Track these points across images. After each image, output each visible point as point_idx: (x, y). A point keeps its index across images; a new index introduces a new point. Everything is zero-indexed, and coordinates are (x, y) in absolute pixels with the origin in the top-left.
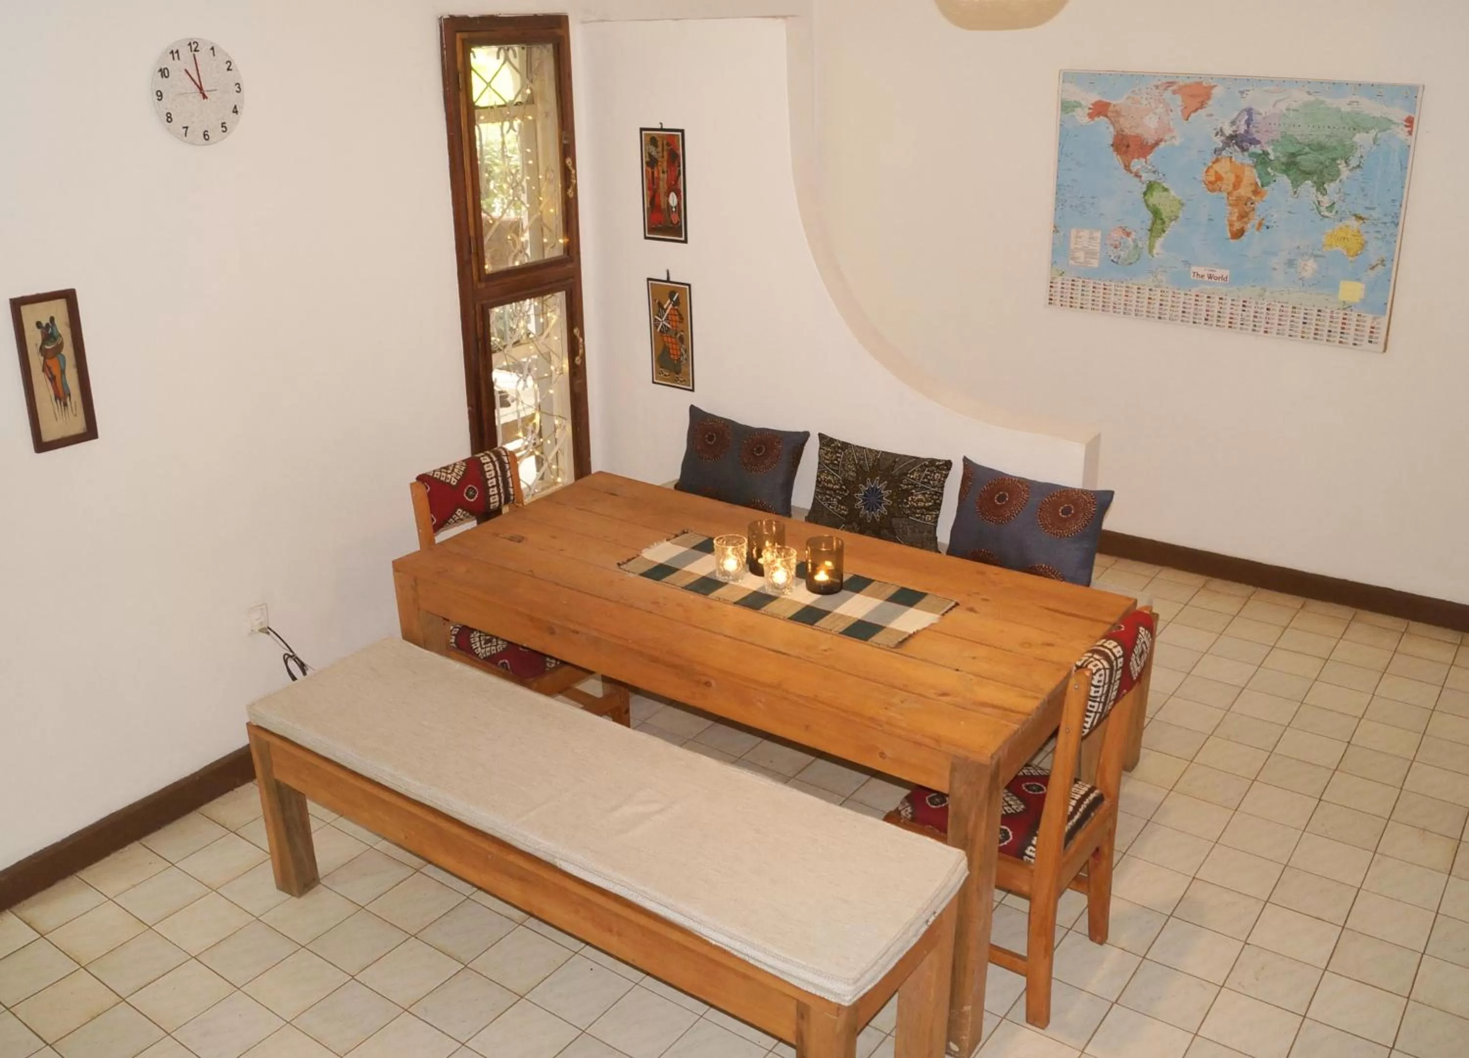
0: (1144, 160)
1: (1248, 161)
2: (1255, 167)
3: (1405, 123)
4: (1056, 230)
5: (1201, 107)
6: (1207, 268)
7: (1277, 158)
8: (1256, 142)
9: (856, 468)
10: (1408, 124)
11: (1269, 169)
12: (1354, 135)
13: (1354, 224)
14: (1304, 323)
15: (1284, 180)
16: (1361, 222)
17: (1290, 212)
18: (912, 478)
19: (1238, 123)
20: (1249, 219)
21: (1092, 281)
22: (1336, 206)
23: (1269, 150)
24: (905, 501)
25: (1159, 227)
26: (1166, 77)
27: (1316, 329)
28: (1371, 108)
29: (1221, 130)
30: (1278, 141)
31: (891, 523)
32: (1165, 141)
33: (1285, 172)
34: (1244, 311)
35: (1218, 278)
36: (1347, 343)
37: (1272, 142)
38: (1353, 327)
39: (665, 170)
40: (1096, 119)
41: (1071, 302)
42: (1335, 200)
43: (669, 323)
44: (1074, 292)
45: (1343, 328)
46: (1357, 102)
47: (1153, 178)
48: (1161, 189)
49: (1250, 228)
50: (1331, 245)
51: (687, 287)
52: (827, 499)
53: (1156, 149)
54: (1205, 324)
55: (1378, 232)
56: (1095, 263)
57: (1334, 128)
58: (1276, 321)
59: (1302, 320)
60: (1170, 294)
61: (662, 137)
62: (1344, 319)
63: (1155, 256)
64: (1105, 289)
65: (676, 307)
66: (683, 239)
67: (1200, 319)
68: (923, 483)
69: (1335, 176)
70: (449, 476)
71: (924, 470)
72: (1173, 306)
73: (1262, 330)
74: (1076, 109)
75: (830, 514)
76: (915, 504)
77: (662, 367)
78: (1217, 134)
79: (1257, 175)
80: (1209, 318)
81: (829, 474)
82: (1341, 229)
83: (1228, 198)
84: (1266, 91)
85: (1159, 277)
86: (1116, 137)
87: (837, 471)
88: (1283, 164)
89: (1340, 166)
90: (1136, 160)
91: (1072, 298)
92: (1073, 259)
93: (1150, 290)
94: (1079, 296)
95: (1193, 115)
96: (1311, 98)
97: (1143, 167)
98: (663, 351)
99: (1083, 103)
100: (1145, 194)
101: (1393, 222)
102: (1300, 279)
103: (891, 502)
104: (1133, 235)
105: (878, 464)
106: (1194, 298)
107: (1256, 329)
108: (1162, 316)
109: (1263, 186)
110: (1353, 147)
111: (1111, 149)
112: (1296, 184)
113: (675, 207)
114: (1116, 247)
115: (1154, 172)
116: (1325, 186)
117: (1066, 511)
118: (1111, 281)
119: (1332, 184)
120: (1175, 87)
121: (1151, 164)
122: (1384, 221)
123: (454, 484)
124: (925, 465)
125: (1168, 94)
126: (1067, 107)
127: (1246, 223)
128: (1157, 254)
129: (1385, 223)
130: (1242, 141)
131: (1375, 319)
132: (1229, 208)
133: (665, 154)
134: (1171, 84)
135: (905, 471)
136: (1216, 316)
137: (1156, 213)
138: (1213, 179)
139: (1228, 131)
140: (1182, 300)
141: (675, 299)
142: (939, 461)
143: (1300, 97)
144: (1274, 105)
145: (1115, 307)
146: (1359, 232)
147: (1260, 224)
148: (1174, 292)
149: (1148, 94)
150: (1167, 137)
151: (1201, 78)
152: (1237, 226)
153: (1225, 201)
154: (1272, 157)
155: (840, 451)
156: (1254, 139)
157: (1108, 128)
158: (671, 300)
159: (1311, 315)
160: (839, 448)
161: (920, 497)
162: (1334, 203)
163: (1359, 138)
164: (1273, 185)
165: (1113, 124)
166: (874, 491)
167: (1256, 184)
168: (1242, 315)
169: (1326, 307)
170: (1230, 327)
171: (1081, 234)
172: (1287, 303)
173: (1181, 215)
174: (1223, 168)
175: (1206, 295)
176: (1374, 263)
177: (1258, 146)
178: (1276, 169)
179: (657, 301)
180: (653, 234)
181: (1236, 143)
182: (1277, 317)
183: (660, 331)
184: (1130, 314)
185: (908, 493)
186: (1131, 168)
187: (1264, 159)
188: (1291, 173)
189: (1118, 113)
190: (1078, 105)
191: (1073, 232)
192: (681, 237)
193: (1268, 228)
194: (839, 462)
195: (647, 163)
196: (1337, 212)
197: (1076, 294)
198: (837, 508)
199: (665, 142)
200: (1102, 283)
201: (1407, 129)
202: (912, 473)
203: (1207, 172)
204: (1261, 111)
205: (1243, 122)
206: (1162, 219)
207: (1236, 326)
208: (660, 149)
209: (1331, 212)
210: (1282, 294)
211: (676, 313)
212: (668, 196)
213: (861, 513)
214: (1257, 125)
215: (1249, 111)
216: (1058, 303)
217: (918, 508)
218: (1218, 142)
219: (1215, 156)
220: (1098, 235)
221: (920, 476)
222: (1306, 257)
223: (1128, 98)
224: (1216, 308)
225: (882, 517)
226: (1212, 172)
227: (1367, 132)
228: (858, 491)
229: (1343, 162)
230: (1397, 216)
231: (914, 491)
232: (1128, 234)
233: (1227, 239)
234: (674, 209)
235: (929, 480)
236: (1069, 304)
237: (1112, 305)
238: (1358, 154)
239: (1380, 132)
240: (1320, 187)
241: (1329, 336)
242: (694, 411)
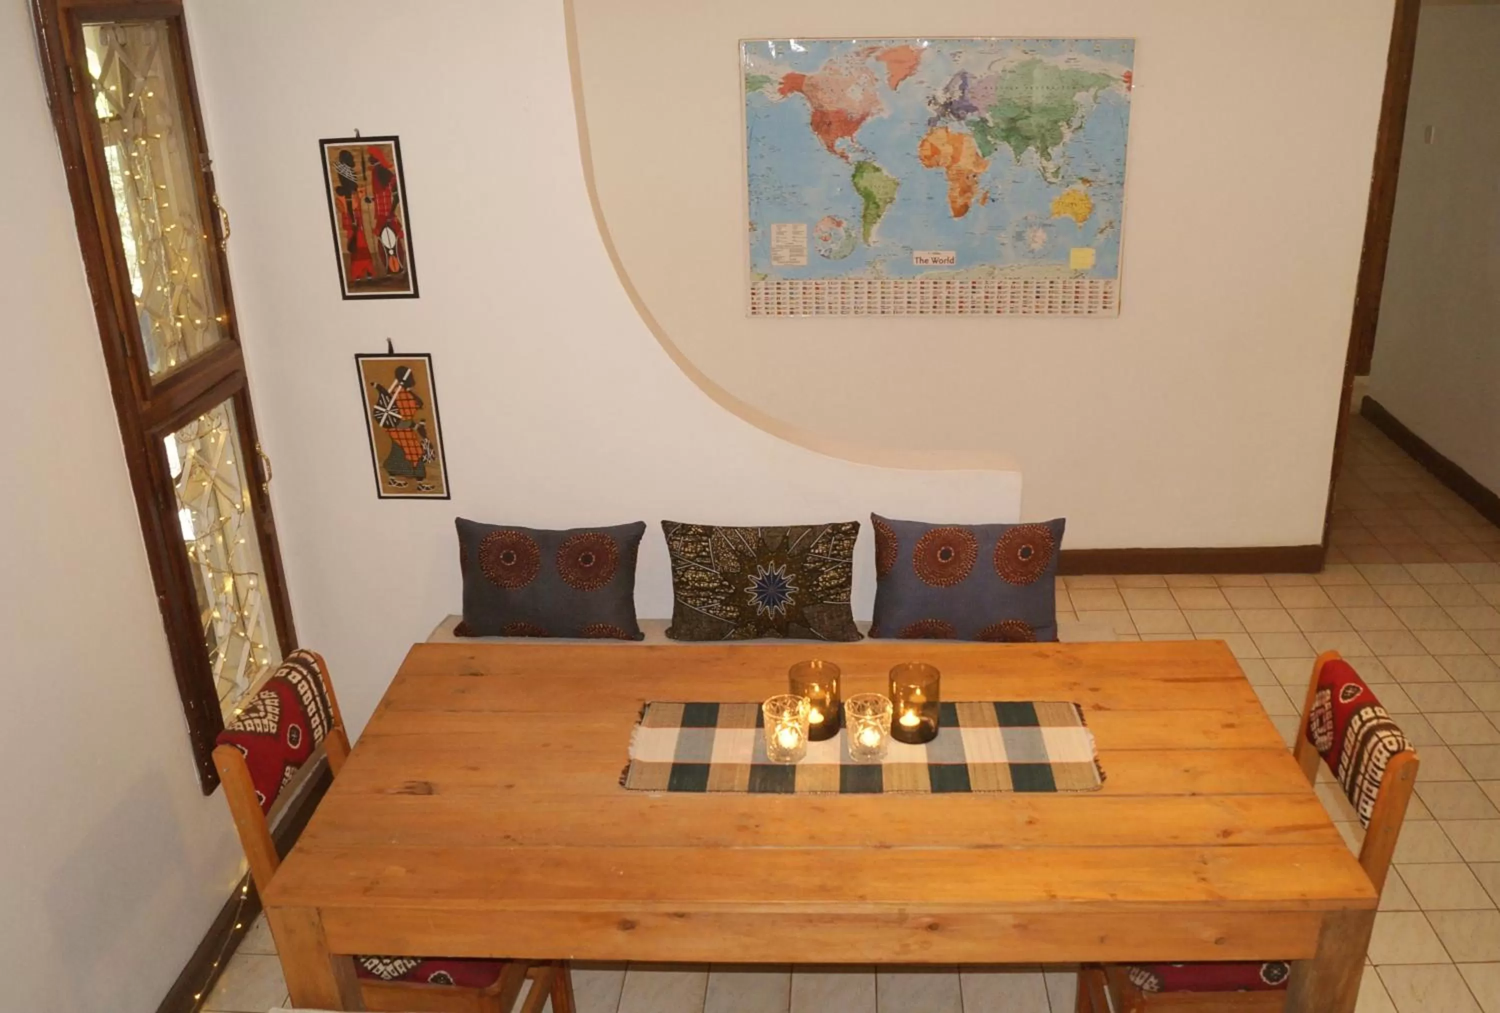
0: (850, 138)
1: (966, 130)
2: (974, 136)
3: (1123, 78)
4: (752, 227)
5: (910, 74)
6: (931, 252)
7: (997, 125)
8: (974, 109)
9: (736, 556)
10: (1126, 80)
11: (989, 138)
12: (1074, 95)
13: (1080, 187)
14: (1038, 297)
15: (1006, 149)
16: (1088, 185)
17: (1014, 182)
18: (819, 554)
19: (952, 89)
20: (972, 193)
21: (801, 282)
22: (1062, 171)
23: (987, 116)
24: (815, 583)
25: (873, 212)
26: (867, 41)
27: (1050, 302)
28: (1089, 64)
29: (934, 98)
30: (996, 106)
31: (802, 613)
32: (873, 115)
33: (1007, 139)
34: (974, 292)
35: (944, 261)
36: (1082, 312)
37: (989, 108)
38: (1087, 294)
39: (371, 197)
40: (790, 95)
41: (779, 308)
42: (1060, 165)
43: (399, 413)
44: (781, 296)
45: (1077, 297)
46: (1074, 59)
47: (861, 157)
48: (872, 170)
49: (974, 200)
50: (1058, 213)
51: (426, 359)
52: (704, 603)
53: (863, 124)
54: (934, 312)
55: (1105, 193)
56: (803, 261)
57: (1053, 88)
58: (1009, 299)
59: (1035, 294)
60: (892, 285)
61: (361, 150)
62: (1077, 287)
63: (872, 245)
64: (817, 288)
65: (408, 389)
66: (412, 292)
67: (928, 308)
68: (833, 556)
69: (1058, 139)
70: (265, 721)
71: (830, 540)
72: (896, 298)
73: (995, 310)
74: (764, 85)
75: (710, 620)
76: (827, 584)
77: (392, 474)
78: (930, 102)
79: (976, 145)
80: (937, 305)
81: (697, 570)
82: (1068, 194)
83: (947, 173)
84: (981, 53)
85: (879, 267)
86: (814, 115)
87: (710, 565)
88: (1002, 130)
89: (1062, 129)
90: (840, 139)
91: (779, 303)
92: (777, 259)
93: (870, 283)
94: (788, 301)
95: (902, 84)
96: (1027, 58)
97: (849, 146)
98: (393, 453)
99: (773, 77)
100: (854, 176)
101: (1118, 182)
102: (1030, 252)
103: (798, 589)
104: (845, 224)
105: (765, 545)
106: (919, 285)
107: (989, 310)
108: (886, 310)
109: (984, 156)
110: (1074, 107)
111: (810, 128)
112: (1018, 151)
113: (394, 249)
114: (825, 240)
115: (863, 151)
116: (1049, 150)
117: (1026, 552)
118: (823, 279)
119: (1055, 149)
120: (878, 53)
121: (858, 142)
122: (1109, 182)
123: (274, 731)
124: (828, 533)
125: (871, 60)
126: (752, 83)
127: (969, 198)
128: (874, 242)
129: (1111, 184)
130: (958, 109)
131: (1107, 283)
132: (950, 183)
133: (369, 174)
134: (873, 50)
135: (806, 547)
136: (944, 303)
137: (868, 196)
138: (928, 153)
139: (942, 99)
140: (905, 290)
141: (405, 378)
142: (843, 525)
143: (1015, 57)
144: (989, 68)
145: (830, 308)
146: (1086, 196)
147: (985, 198)
148: (896, 283)
149: (848, 62)
150: (874, 110)
151: (906, 41)
152: (960, 201)
153: (945, 177)
154: (991, 124)
155: (705, 538)
156: (971, 106)
157: (804, 105)
158: (400, 380)
159: (1044, 287)
160: (701, 535)
161: (832, 574)
162: (1059, 168)
163: (1080, 97)
164: (995, 154)
165: (809, 99)
166: (773, 580)
167: (977, 154)
168: (972, 297)
169: (1058, 278)
170: (960, 312)
171: (783, 229)
172: (1019, 278)
173: (895, 196)
174: (939, 138)
175: (932, 281)
176: (1103, 227)
177: (976, 113)
178: (996, 137)
179: (375, 385)
180: (356, 291)
181: (952, 112)
182: (1009, 295)
183: (385, 425)
184: (848, 313)
185: (817, 572)
186: (836, 148)
187: (982, 126)
188: (1012, 139)
189: (815, 87)
190: (767, 80)
191: (774, 228)
192: (408, 289)
193: (993, 201)
194: (709, 553)
195: (338, 190)
196: (1063, 177)
197: (784, 298)
198: (721, 611)
199: (367, 157)
200: (814, 282)
201: (1125, 85)
202: (816, 547)
203: (922, 146)
204: (977, 75)
205: (957, 87)
206: (875, 203)
207: (966, 310)
208: (358, 167)
209: (1057, 177)
210: (1013, 270)
211: (411, 397)
212: (380, 235)
213: (759, 609)
214: (972, 90)
215: (963, 76)
216: (763, 311)
217: (832, 588)
218: (932, 111)
219: (929, 128)
220: (803, 228)
221: (827, 548)
222: (1035, 228)
223: (825, 69)
224: (945, 294)
225: (789, 608)
226: (927, 146)
227: (1087, 91)
228: (748, 583)
229: (1065, 123)
230: (1122, 174)
231: (823, 569)
232: (839, 224)
233: (950, 217)
234: (391, 252)
235: (839, 551)
236: (776, 311)
237: (827, 305)
238: (1079, 114)
239: (1100, 89)
240: (1044, 153)
241: (1063, 307)
242: (464, 528)
